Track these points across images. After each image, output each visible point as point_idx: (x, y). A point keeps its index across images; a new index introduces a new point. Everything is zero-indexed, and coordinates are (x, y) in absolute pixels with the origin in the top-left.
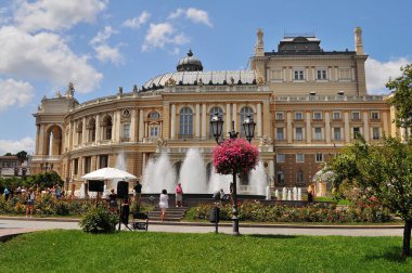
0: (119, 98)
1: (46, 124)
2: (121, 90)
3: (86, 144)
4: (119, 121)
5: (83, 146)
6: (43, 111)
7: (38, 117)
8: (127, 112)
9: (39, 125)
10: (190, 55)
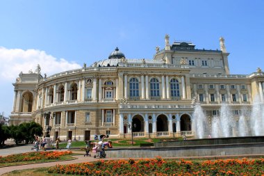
0: (83, 70)
1: (22, 91)
2: (85, 65)
3: (56, 103)
4: (83, 87)
5: (54, 104)
6: (20, 81)
7: (16, 85)
8: (90, 80)
9: (16, 91)
10: (117, 50)
